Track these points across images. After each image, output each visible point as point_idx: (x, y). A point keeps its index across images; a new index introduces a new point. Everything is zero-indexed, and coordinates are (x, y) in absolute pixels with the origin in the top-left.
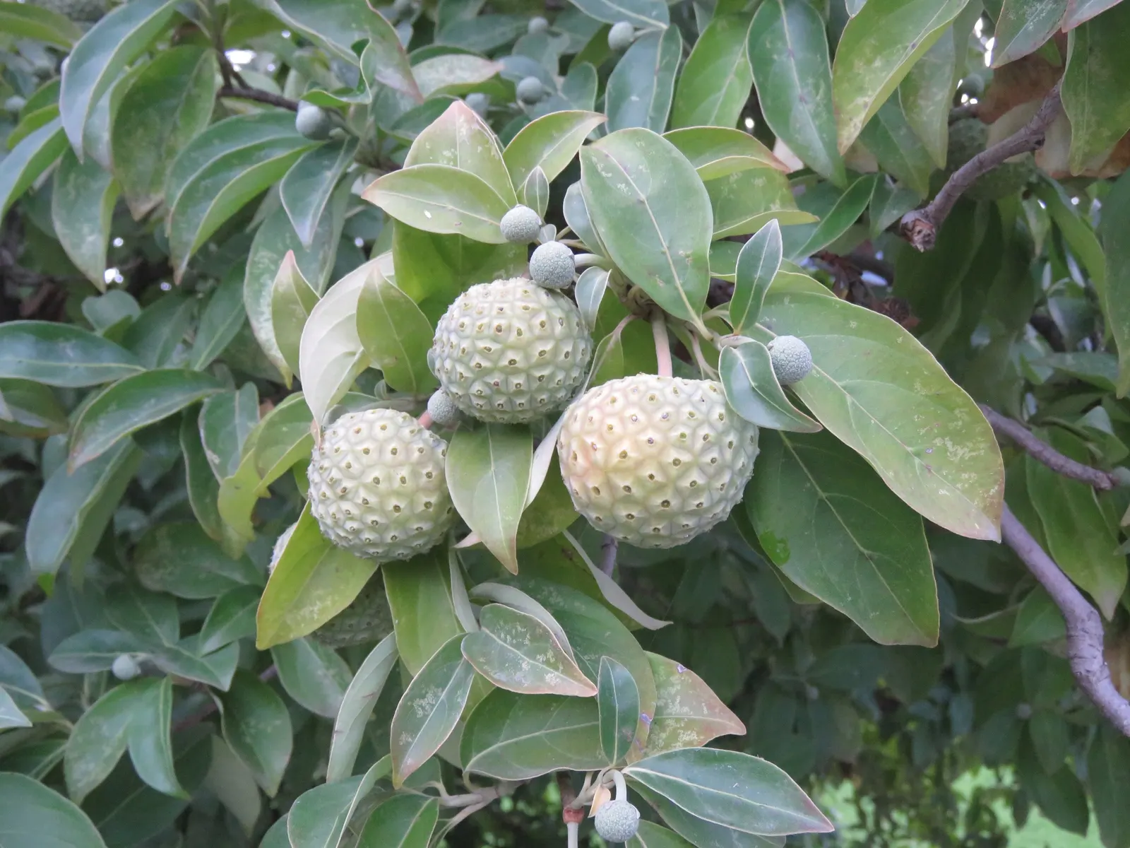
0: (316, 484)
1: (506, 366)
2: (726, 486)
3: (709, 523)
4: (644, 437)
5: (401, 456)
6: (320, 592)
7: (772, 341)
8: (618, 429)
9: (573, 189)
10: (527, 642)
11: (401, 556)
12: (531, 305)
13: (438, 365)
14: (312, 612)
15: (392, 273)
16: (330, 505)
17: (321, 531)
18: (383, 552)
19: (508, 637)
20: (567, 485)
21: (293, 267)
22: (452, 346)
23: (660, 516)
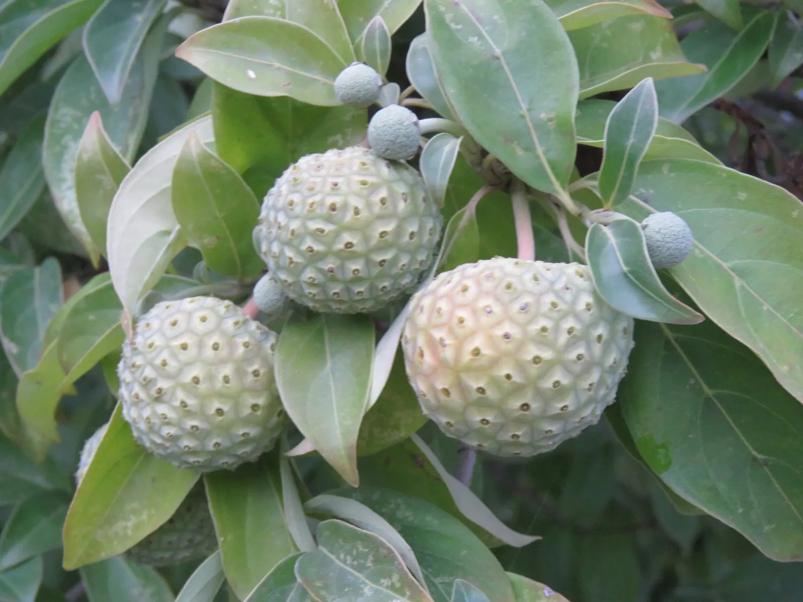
0: (128, 384)
1: (341, 250)
2: (595, 386)
3: (576, 428)
4: (499, 332)
5: (223, 352)
6: (135, 505)
7: (647, 219)
8: (469, 323)
9: (417, 43)
10: (369, 564)
11: (225, 466)
12: (370, 179)
13: (264, 248)
14: (126, 528)
15: (212, 139)
16: (145, 407)
17: (133, 437)
18: (205, 461)
19: (349, 558)
20: (413, 385)
21: (99, 131)
22: (280, 228)
23: (520, 421)
